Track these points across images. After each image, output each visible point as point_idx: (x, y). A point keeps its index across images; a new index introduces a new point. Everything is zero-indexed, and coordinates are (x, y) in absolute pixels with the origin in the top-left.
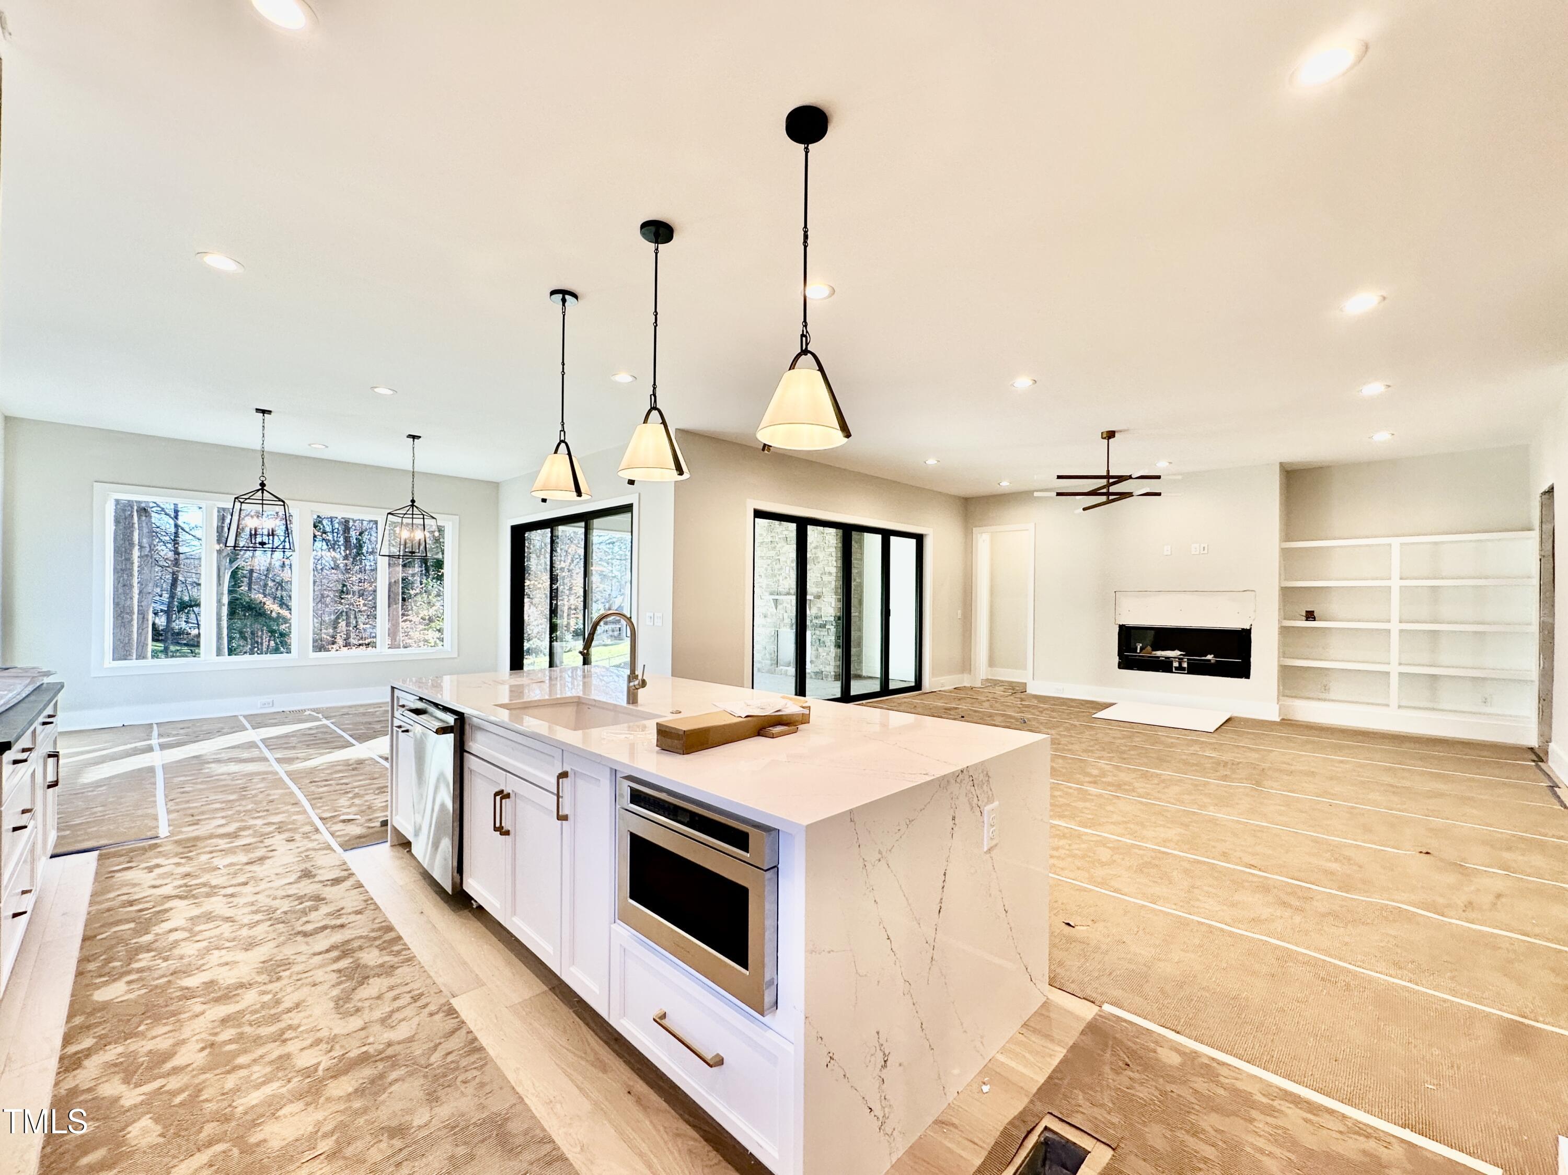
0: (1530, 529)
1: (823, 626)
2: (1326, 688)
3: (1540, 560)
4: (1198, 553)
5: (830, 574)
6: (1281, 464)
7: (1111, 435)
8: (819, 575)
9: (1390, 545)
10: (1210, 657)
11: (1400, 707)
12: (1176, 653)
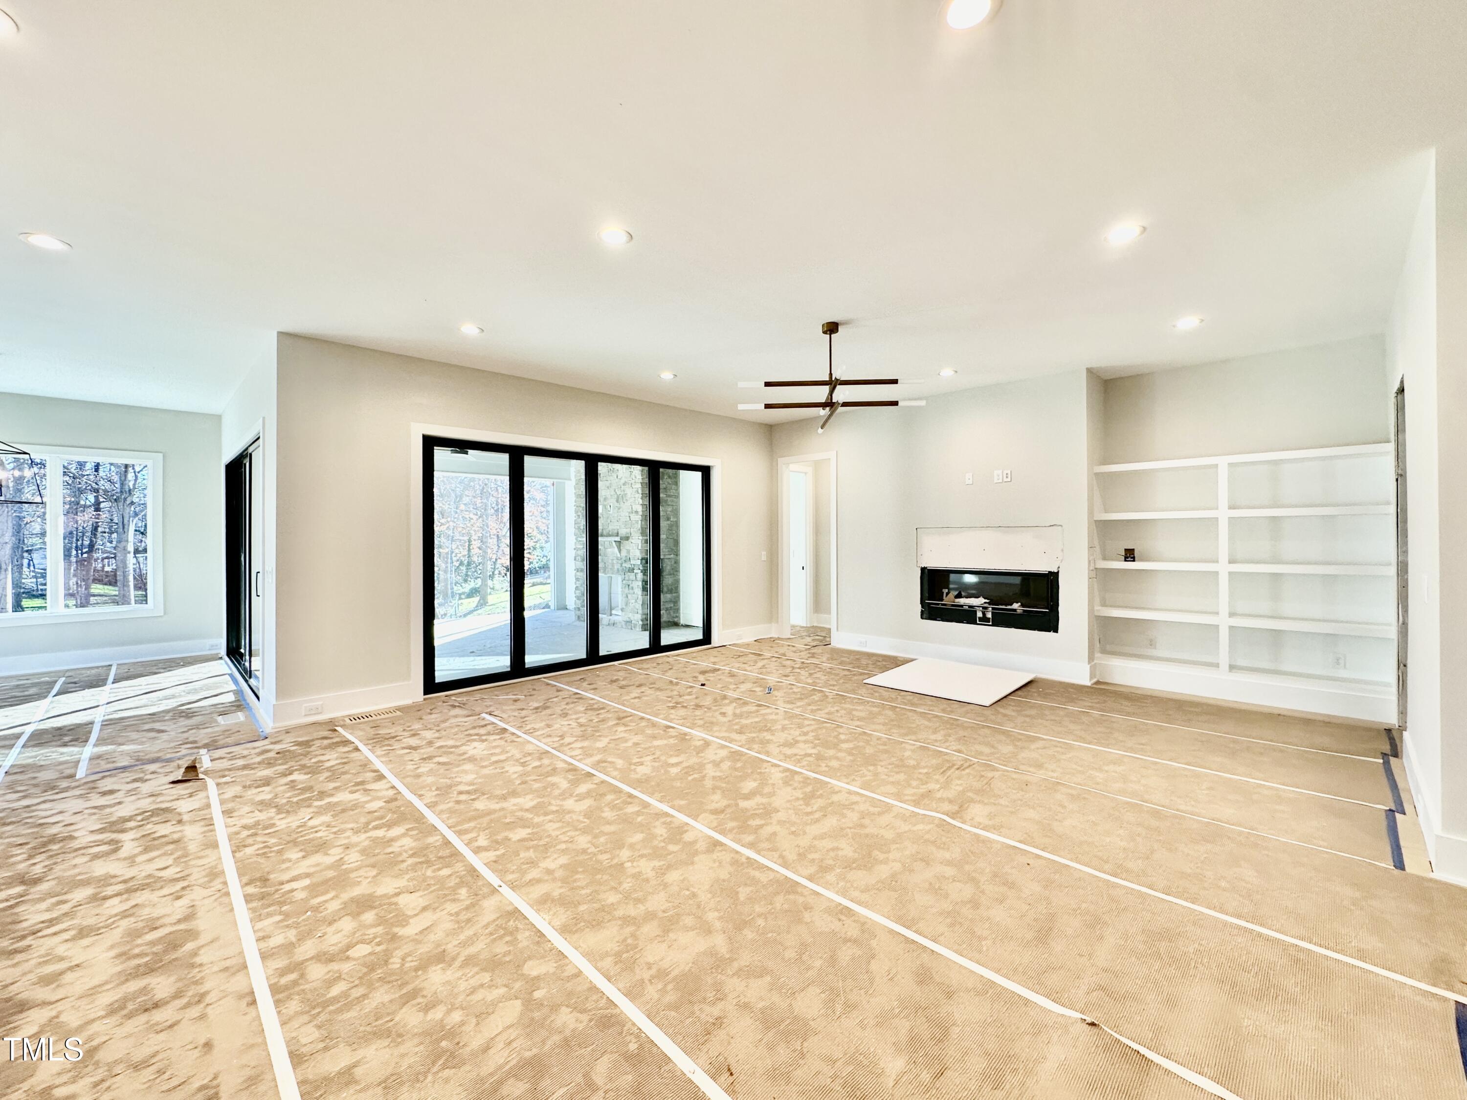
0: (1388, 442)
1: (631, 570)
2: (1152, 643)
3: (1397, 480)
4: (1000, 481)
5: (637, 512)
6: (1090, 371)
7: (832, 328)
8: (627, 514)
9: (1216, 466)
10: (1016, 606)
11: (1232, 668)
12: (981, 601)
